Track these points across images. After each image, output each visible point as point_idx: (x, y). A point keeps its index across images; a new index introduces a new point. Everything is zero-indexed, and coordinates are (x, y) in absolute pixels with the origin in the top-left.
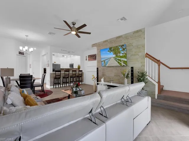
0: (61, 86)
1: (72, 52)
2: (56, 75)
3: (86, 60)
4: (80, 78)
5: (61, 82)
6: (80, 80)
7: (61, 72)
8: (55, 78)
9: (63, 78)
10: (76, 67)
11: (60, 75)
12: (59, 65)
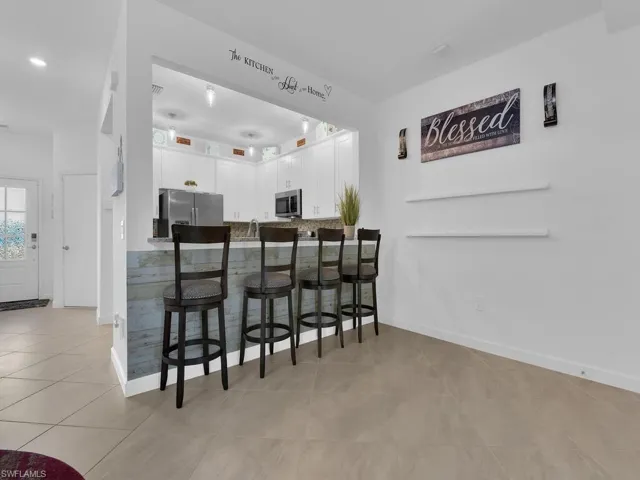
0: (233, 359)
1: (311, 90)
2: (179, 276)
3: (403, 155)
4: (366, 287)
5: (233, 332)
6: (366, 300)
7: (233, 245)
8: (177, 304)
9: (250, 293)
10: (319, 207)
11: (223, 273)
12: (214, 202)
